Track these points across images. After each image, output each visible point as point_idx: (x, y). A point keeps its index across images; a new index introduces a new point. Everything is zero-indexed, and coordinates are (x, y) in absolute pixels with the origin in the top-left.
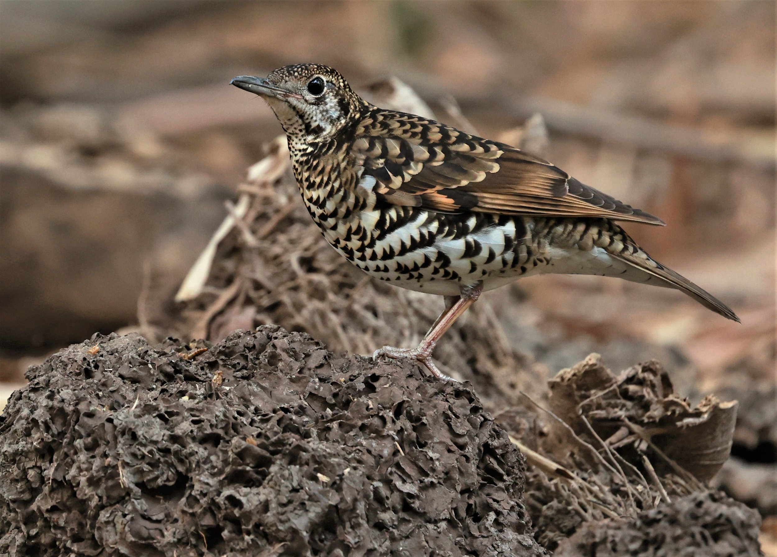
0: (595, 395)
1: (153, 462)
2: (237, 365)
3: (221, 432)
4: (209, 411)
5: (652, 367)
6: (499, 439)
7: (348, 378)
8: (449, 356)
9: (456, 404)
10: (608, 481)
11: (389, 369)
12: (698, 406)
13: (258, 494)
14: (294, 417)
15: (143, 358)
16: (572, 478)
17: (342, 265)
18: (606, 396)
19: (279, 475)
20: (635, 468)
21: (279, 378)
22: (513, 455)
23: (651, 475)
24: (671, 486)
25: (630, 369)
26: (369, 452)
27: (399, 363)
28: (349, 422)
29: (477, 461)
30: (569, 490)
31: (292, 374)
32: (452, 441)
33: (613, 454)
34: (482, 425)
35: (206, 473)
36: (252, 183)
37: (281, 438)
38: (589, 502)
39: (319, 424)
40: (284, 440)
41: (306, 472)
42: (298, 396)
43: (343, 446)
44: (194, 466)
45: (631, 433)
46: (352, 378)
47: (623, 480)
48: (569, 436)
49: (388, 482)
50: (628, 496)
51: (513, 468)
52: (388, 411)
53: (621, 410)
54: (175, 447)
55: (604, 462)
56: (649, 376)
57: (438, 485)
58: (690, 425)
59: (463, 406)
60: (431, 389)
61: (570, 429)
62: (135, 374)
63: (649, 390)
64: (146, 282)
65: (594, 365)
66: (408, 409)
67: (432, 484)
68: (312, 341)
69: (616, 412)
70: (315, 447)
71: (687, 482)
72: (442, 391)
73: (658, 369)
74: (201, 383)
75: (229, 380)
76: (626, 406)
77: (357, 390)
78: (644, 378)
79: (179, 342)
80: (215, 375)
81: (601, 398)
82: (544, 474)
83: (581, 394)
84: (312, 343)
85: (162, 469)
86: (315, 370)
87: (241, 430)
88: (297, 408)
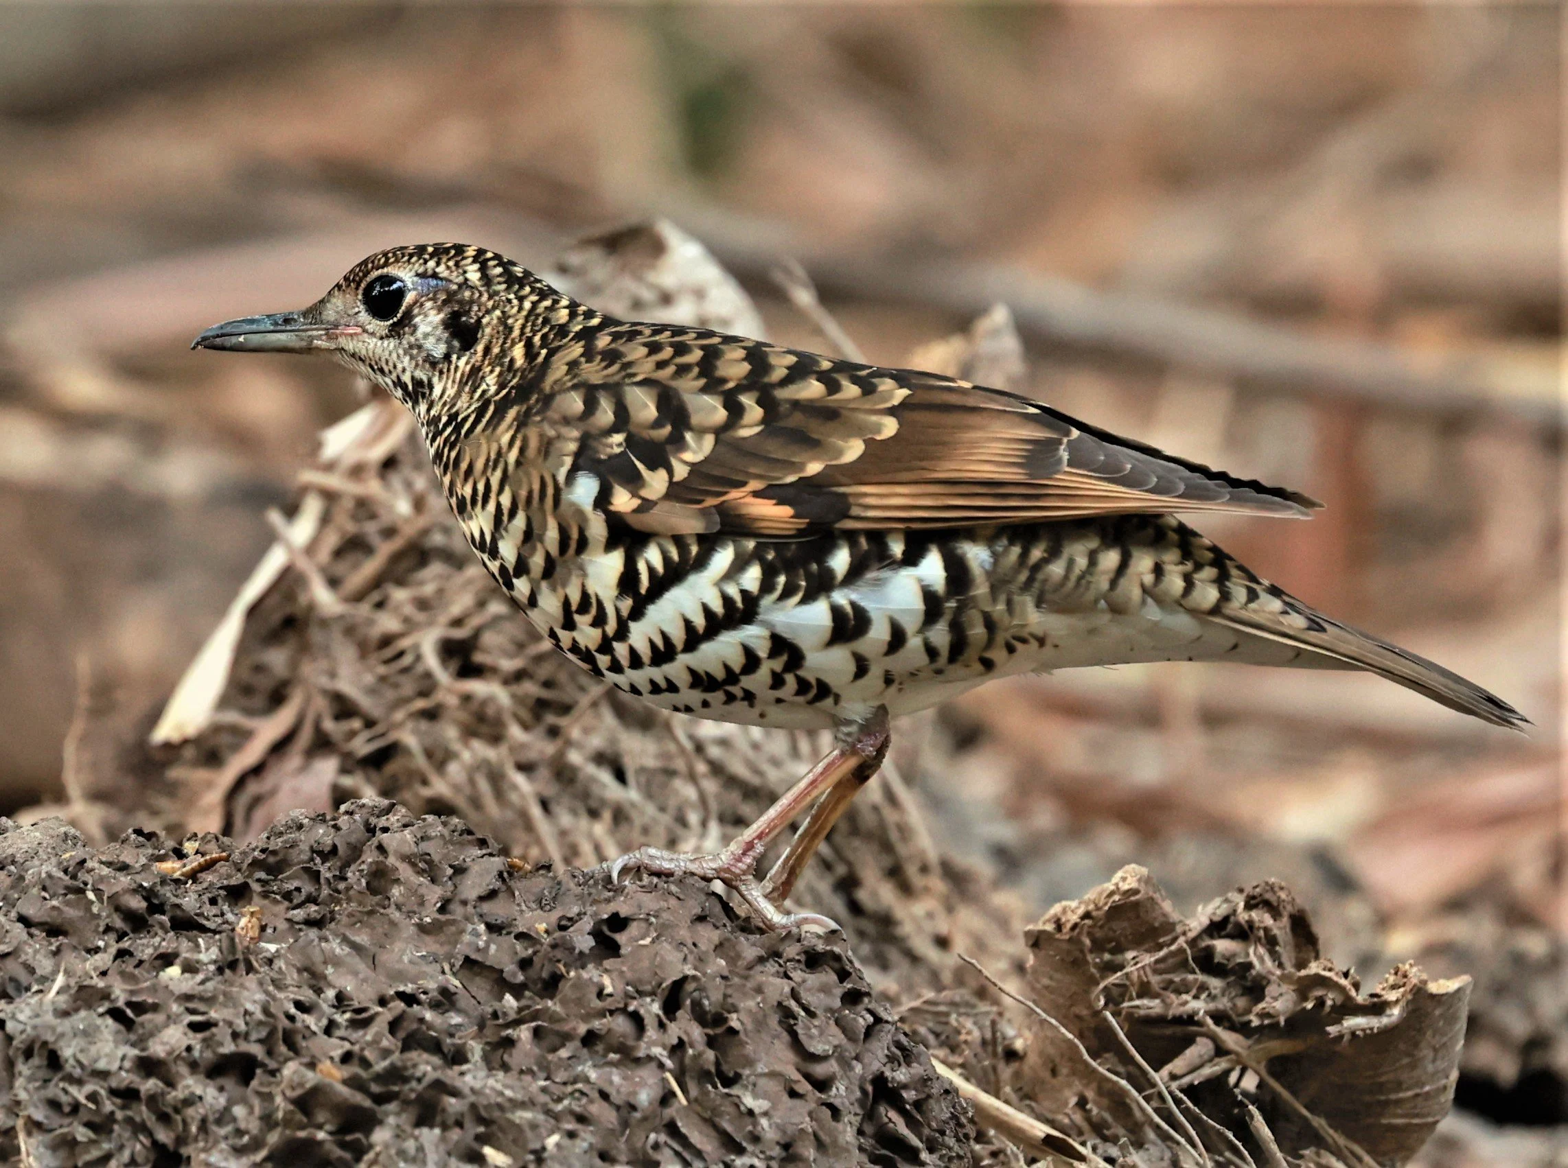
0: (1136, 964)
1: (97, 1119)
2: (295, 893)
3: (257, 1050)
4: (230, 1000)
5: (1268, 896)
6: (908, 1064)
7: (555, 926)
9: (809, 984)
10: (1164, 1164)
11: (650, 902)
12: (1378, 991)
14: (429, 1015)
15: (74, 877)
16: (1082, 1158)
17: (539, 658)
18: (1162, 966)
19: (393, 1151)
20: (1230, 1135)
21: (393, 924)
22: (944, 1104)
23: (1269, 1150)
25: (1217, 901)
26: (604, 1096)
27: (673, 888)
28: (556, 1027)
29: (859, 1118)
31: (424, 913)
32: (798, 1070)
33: (1178, 1102)
34: (869, 1032)
35: (223, 1145)
36: (330, 467)
37: (399, 1064)
39: (488, 1031)
40: (405, 1068)
41: (457, 1142)
42: (436, 967)
43: (542, 1083)
44: (194, 1129)
45: (1221, 1051)
46: (564, 922)
47: (1201, 1161)
48: (1074, 1056)
51: (943, 1133)
52: (648, 1000)
53: (1196, 997)
54: (150, 1085)
55: (1157, 1119)
56: (1262, 918)
58: (1358, 1033)
59: (825, 989)
60: (749, 949)
61: (1076, 1041)
62: (55, 913)
63: (1261, 950)
64: (83, 701)
65: (1136, 892)
66: (696, 994)
68: (470, 837)
69: (1186, 1003)
70: (478, 1085)
72: (776, 954)
73: (1284, 901)
74: (209, 934)
75: (275, 929)
76: (1208, 989)
77: (577, 951)
78: (1250, 923)
79: (158, 840)
80: (243, 915)
81: (1148, 969)
82: (1015, 1149)
83: (1102, 960)
84: (469, 842)
85: (120, 1136)
86: (478, 904)
87: (304, 1044)
88: (435, 994)
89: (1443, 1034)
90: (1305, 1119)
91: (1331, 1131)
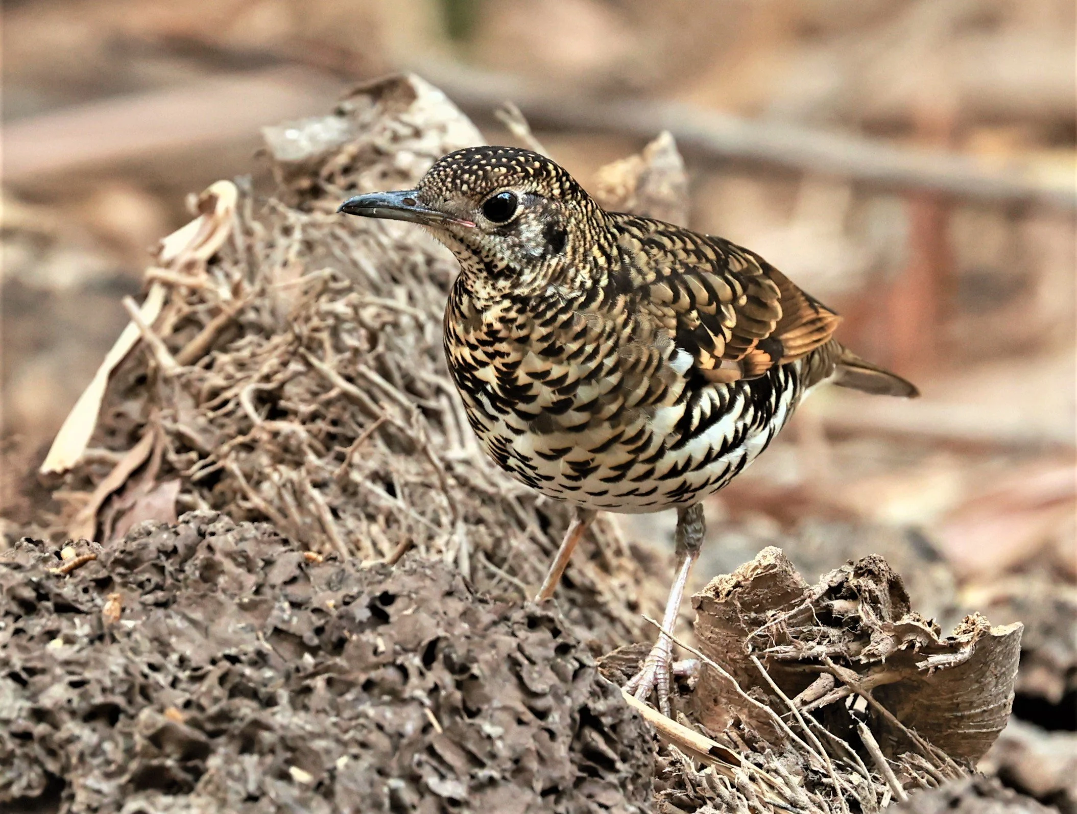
0: (775, 620)
2: (147, 583)
3: (120, 700)
4: (99, 664)
5: (871, 567)
6: (606, 698)
7: (341, 602)
8: (518, 555)
9: (531, 640)
10: (798, 768)
11: (411, 583)
12: (954, 636)
13: (188, 806)
14: (248, 671)
16: (738, 764)
18: (793, 621)
19: (223, 773)
20: (846, 745)
21: (220, 604)
22: (632, 727)
23: (875, 755)
24: (910, 774)
25: (834, 572)
26: (380, 727)
27: (428, 572)
28: (343, 677)
29: (570, 739)
30: (733, 786)
31: (243, 595)
32: (524, 703)
33: (808, 722)
34: (576, 675)
35: (97, 772)
36: (169, 264)
37: (226, 708)
38: (765, 805)
39: (292, 682)
40: (230, 711)
41: (271, 767)
42: (253, 635)
43: (334, 719)
44: (74, 760)
45: (838, 683)
46: (347, 600)
47: (825, 765)
48: (731, 691)
49: (415, 780)
50: (835, 794)
51: (632, 748)
52: (411, 655)
53: (819, 643)
54: (41, 729)
55: (792, 735)
56: (867, 583)
57: (502, 782)
58: (939, 666)
59: (542, 644)
60: (486, 615)
61: (732, 678)
63: (867, 607)
65: (775, 566)
66: (447, 650)
67: (492, 781)
68: (276, 538)
69: (811, 648)
70: (285, 721)
71: (937, 767)
72: (506, 619)
73: (883, 570)
74: (83, 615)
75: (132, 610)
76: (828, 637)
77: (357, 621)
78: (859, 588)
79: (43, 546)
80: (108, 600)
81: (783, 623)
82: (687, 759)
83: (749, 617)
84: (276, 542)
85: (19, 767)
86: (283, 588)
87: (154, 695)
88: (252, 655)
89: (1002, 667)
90: (902, 731)
91: (921, 740)
